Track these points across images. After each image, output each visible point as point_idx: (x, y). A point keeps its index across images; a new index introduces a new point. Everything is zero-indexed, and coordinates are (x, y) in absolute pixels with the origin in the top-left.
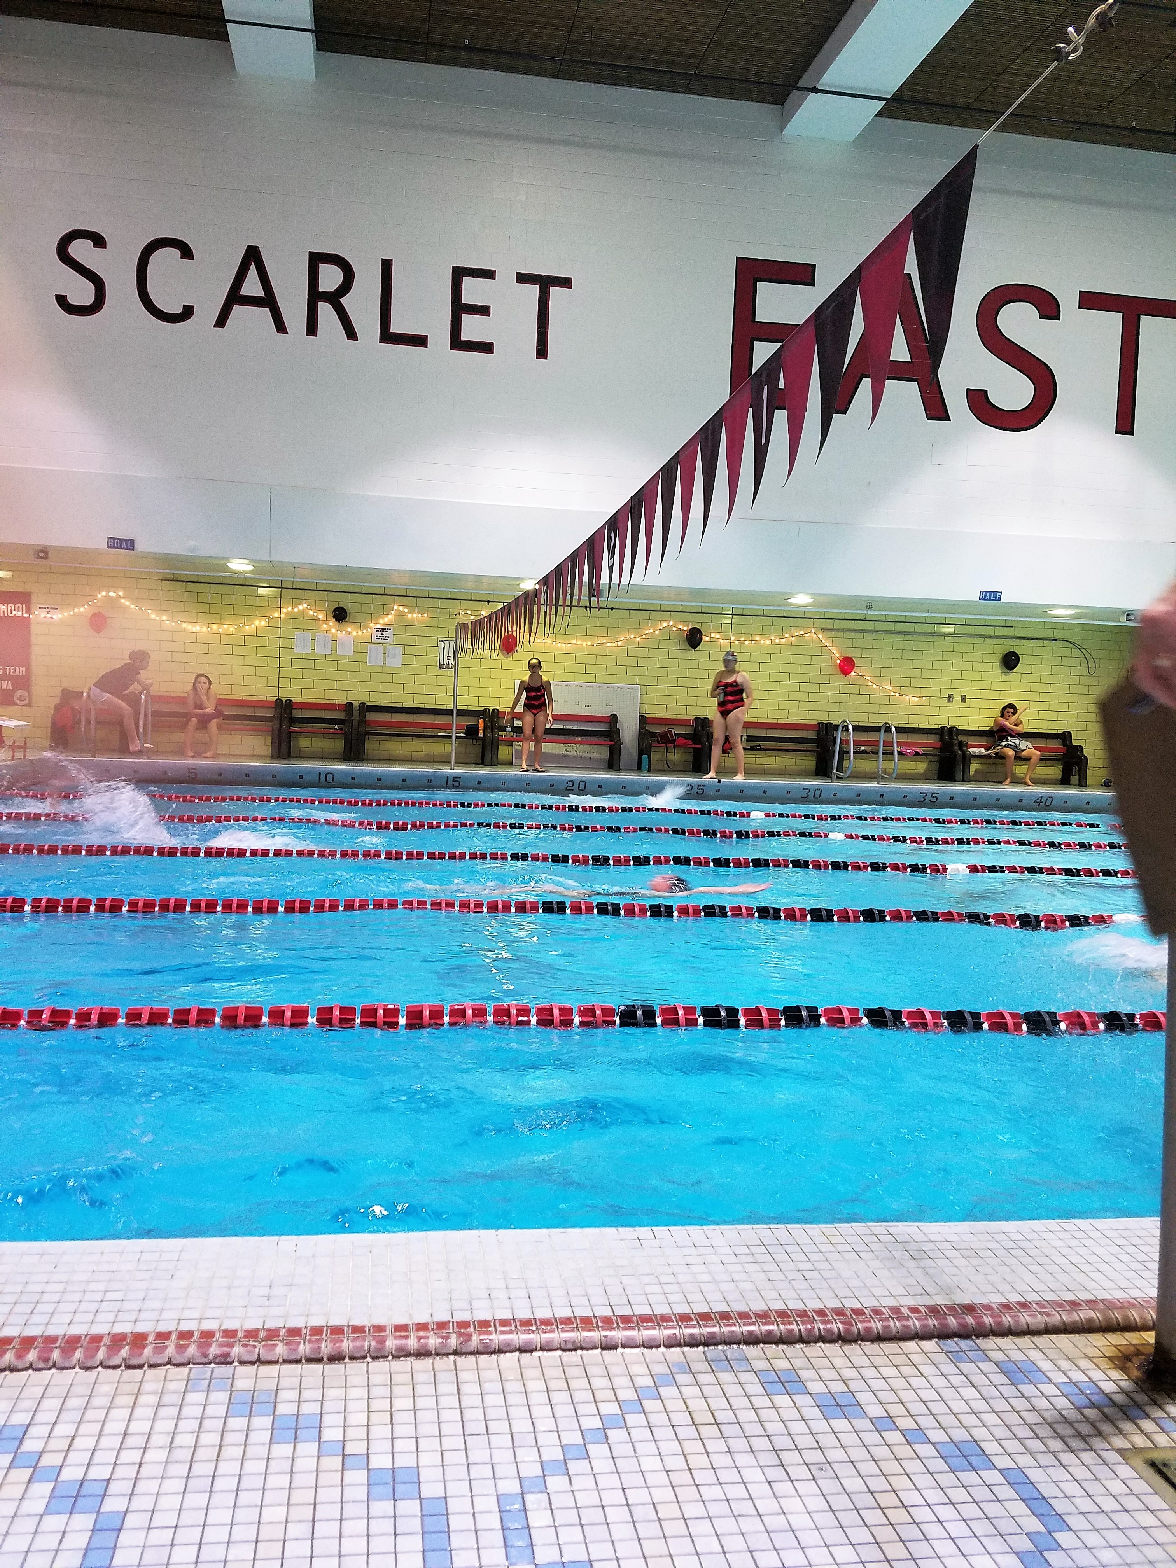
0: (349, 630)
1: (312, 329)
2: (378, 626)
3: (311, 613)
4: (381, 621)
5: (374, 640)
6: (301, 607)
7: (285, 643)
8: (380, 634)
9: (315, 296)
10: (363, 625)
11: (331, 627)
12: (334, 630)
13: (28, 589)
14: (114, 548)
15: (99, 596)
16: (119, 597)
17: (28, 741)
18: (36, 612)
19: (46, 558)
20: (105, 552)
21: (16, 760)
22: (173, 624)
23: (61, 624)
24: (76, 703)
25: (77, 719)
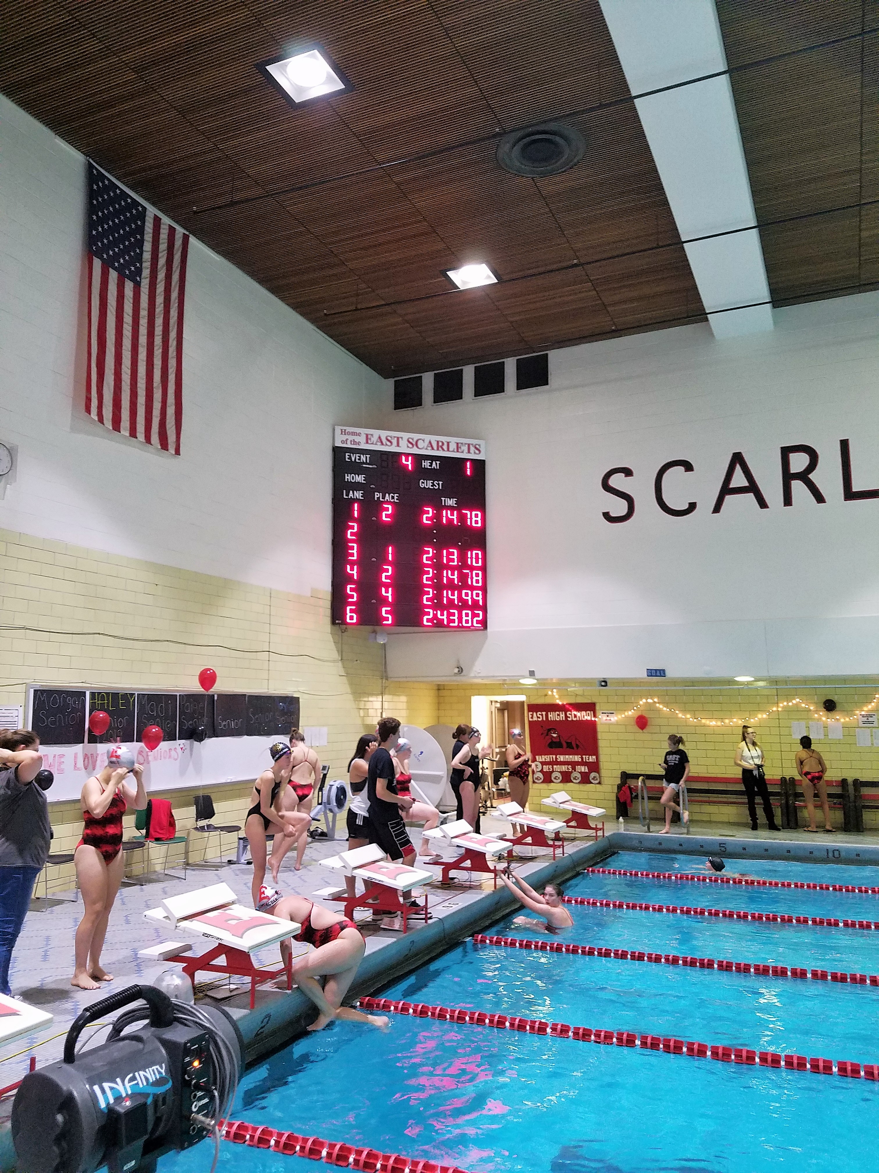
0: (838, 717)
1: (788, 501)
2: (863, 713)
3: (803, 705)
4: (865, 709)
5: (861, 725)
6: (794, 702)
7: (784, 731)
8: (865, 719)
9: (788, 477)
10: (849, 712)
11: (823, 716)
12: (824, 719)
13: (594, 700)
14: (651, 676)
15: (641, 703)
16: (655, 702)
17: (605, 824)
18: (600, 717)
19: (606, 686)
20: (645, 678)
21: (598, 839)
22: (695, 720)
23: (617, 724)
24: (632, 783)
25: (633, 796)
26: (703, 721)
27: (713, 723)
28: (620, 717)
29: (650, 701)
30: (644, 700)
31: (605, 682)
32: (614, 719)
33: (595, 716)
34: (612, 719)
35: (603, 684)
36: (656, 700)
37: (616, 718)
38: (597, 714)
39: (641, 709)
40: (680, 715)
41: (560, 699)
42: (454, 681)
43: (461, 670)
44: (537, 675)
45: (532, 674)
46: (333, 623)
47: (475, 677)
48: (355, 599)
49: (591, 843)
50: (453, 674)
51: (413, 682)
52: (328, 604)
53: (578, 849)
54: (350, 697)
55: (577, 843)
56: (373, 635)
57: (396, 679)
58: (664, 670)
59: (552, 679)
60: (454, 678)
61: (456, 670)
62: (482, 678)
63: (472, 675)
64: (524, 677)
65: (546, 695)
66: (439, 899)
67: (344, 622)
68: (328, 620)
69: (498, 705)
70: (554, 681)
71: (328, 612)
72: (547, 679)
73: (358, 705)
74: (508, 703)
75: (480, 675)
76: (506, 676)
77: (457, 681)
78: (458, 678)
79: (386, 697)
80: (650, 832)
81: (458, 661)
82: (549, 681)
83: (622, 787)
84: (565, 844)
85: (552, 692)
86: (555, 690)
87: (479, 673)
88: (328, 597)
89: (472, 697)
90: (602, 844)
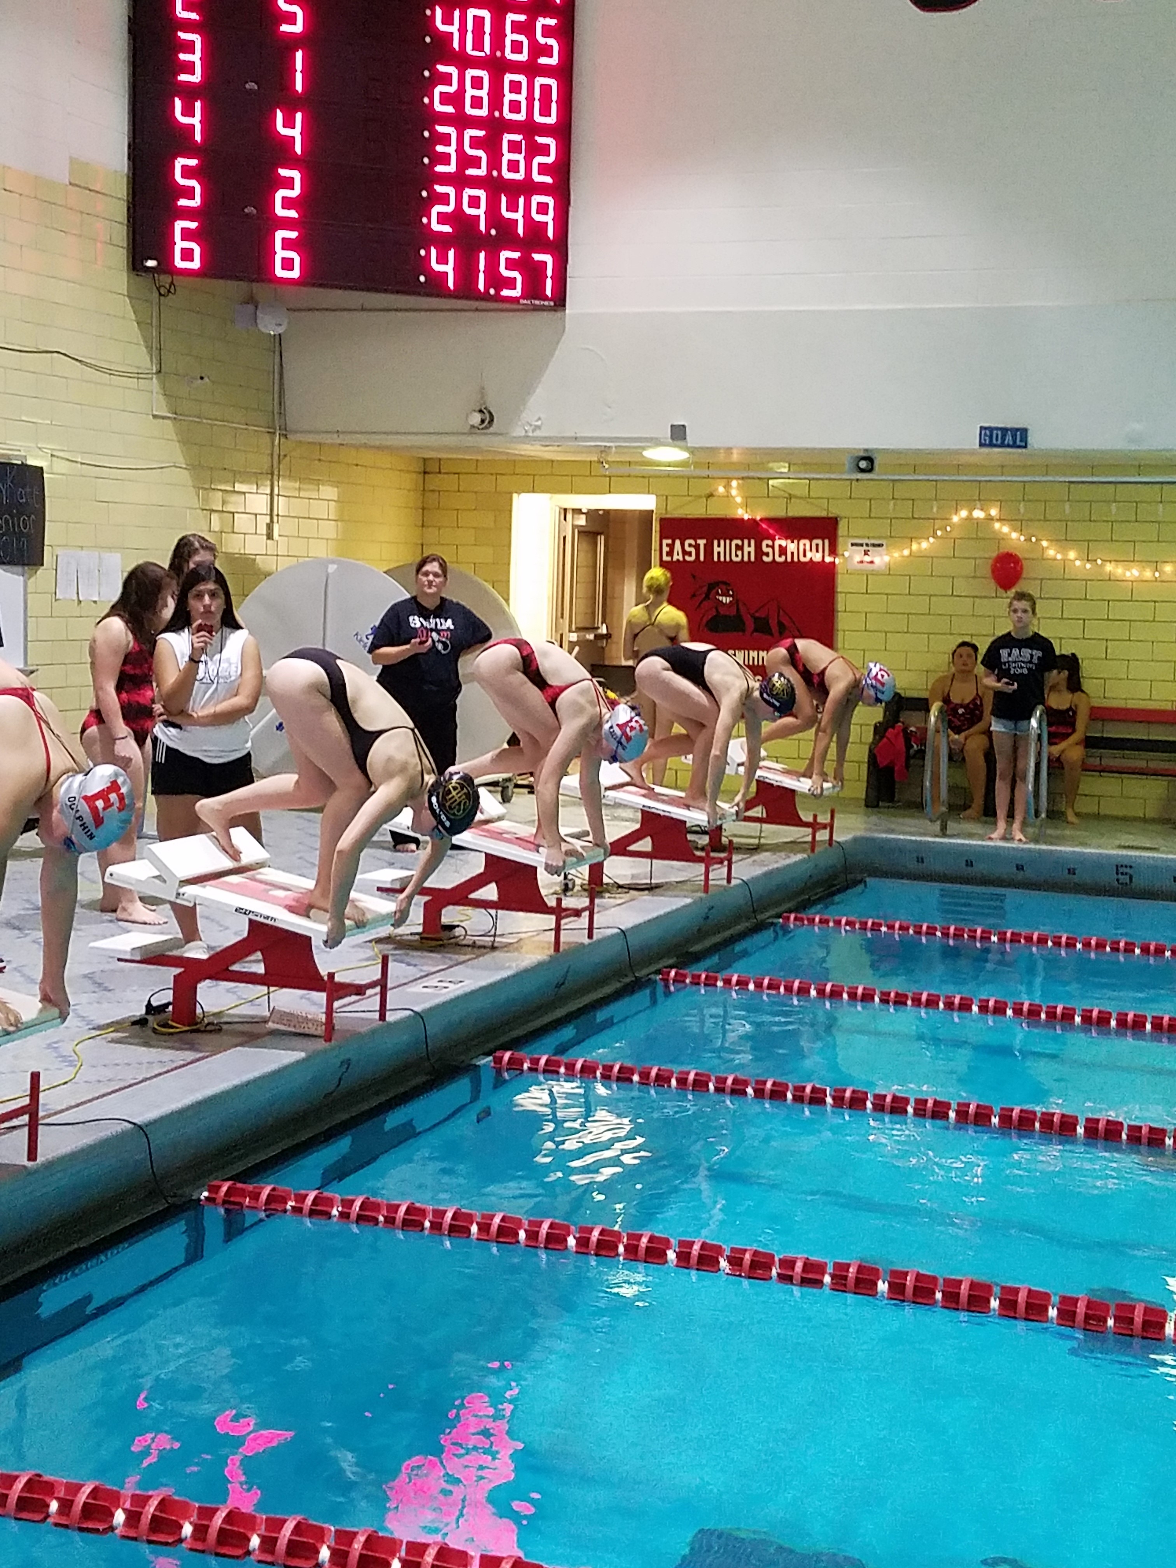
13: (834, 512)
14: (991, 445)
15: (955, 519)
16: (990, 519)
17: (837, 816)
18: (847, 554)
19: (870, 470)
20: (972, 453)
21: (817, 850)
22: (1088, 566)
23: (889, 572)
24: (912, 721)
25: (912, 752)
26: (1109, 567)
27: (1133, 573)
28: (896, 555)
29: (978, 514)
30: (964, 513)
31: (870, 459)
32: (881, 559)
33: (833, 552)
34: (877, 560)
35: (863, 464)
36: (994, 512)
37: (887, 559)
38: (840, 549)
39: (955, 534)
40: (1051, 553)
41: (746, 505)
42: (468, 449)
43: (488, 419)
44: (692, 439)
45: (678, 433)
46: (136, 265)
47: (526, 439)
48: (196, 202)
49: (799, 857)
50: (466, 430)
51: (357, 447)
52: (119, 211)
53: (765, 869)
54: (184, 476)
55: (765, 856)
56: (251, 307)
57: (310, 438)
58: (1024, 432)
59: (729, 450)
60: (470, 440)
61: (476, 418)
62: (547, 441)
63: (519, 432)
64: (657, 442)
65: (711, 495)
66: (412, 972)
67: (166, 266)
68: (120, 256)
69: (582, 521)
70: (735, 457)
71: (120, 234)
72: (713, 450)
73: (206, 500)
74: (608, 515)
75: (538, 433)
76: (611, 440)
77: (479, 451)
78: (482, 441)
79: (283, 485)
80: (944, 835)
81: (482, 391)
82: (721, 457)
83: (886, 730)
84: (735, 858)
85: (727, 486)
86: (734, 483)
87: (538, 427)
88: (121, 189)
89: (515, 496)
90: (826, 859)
